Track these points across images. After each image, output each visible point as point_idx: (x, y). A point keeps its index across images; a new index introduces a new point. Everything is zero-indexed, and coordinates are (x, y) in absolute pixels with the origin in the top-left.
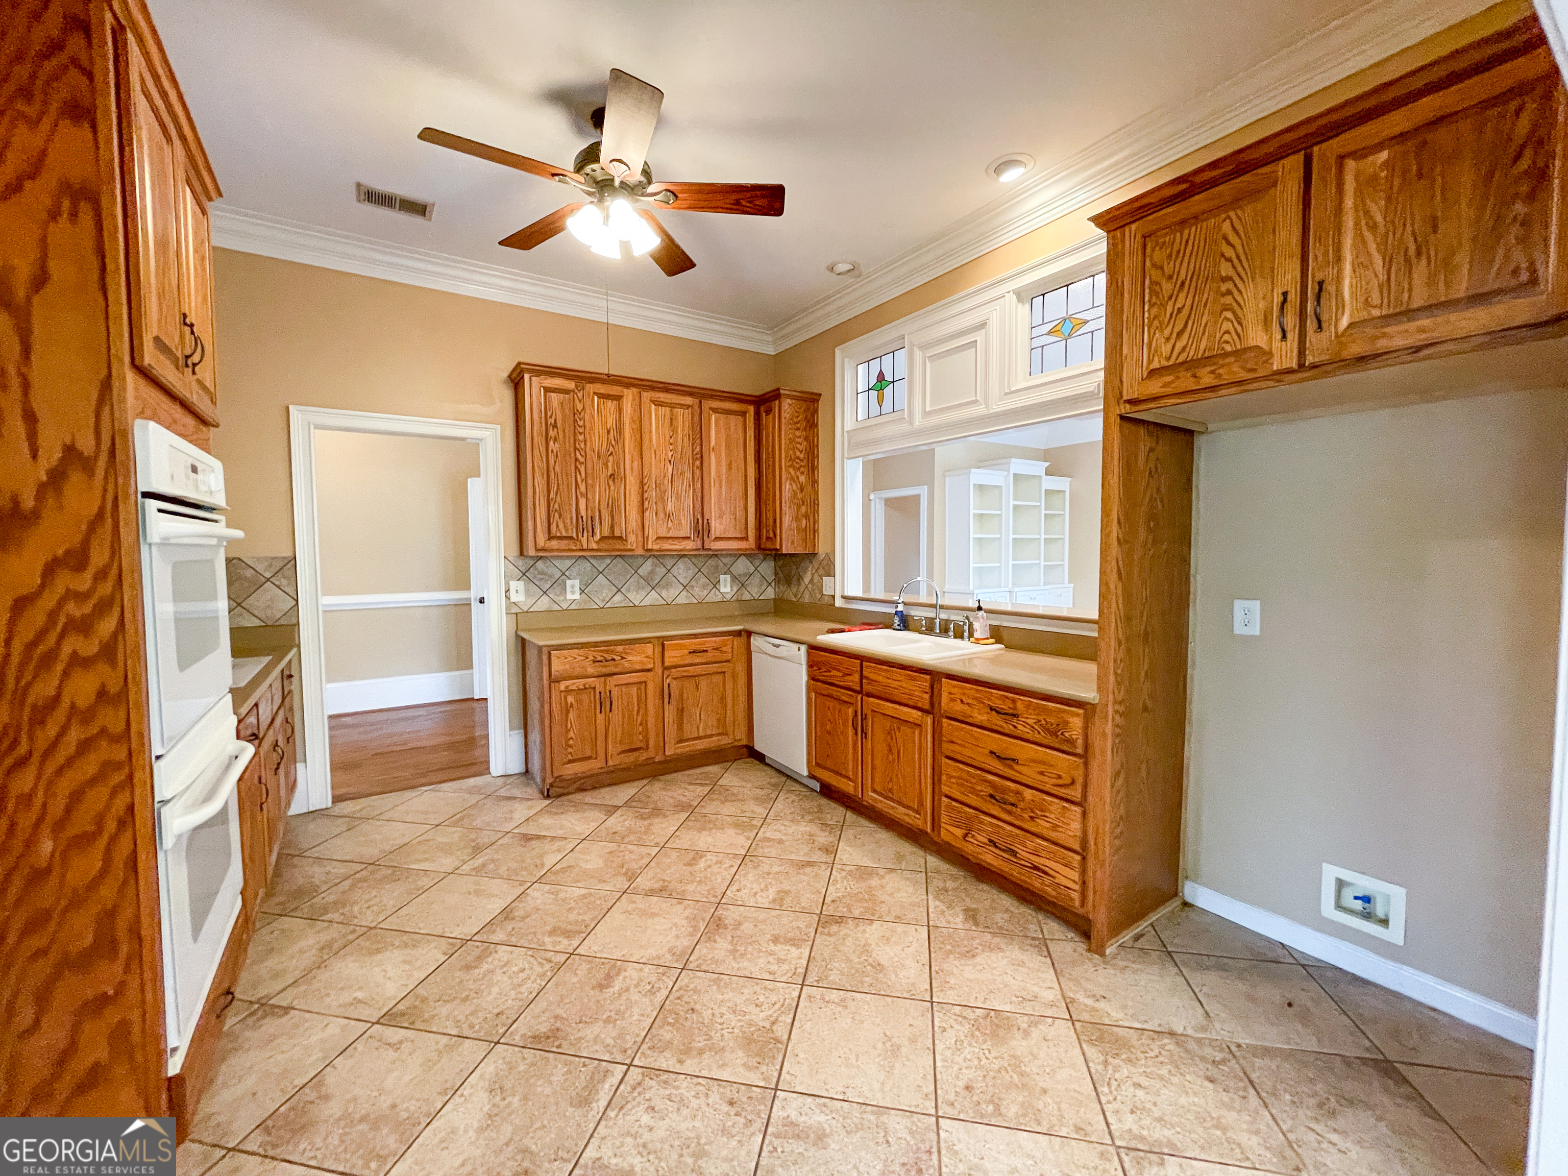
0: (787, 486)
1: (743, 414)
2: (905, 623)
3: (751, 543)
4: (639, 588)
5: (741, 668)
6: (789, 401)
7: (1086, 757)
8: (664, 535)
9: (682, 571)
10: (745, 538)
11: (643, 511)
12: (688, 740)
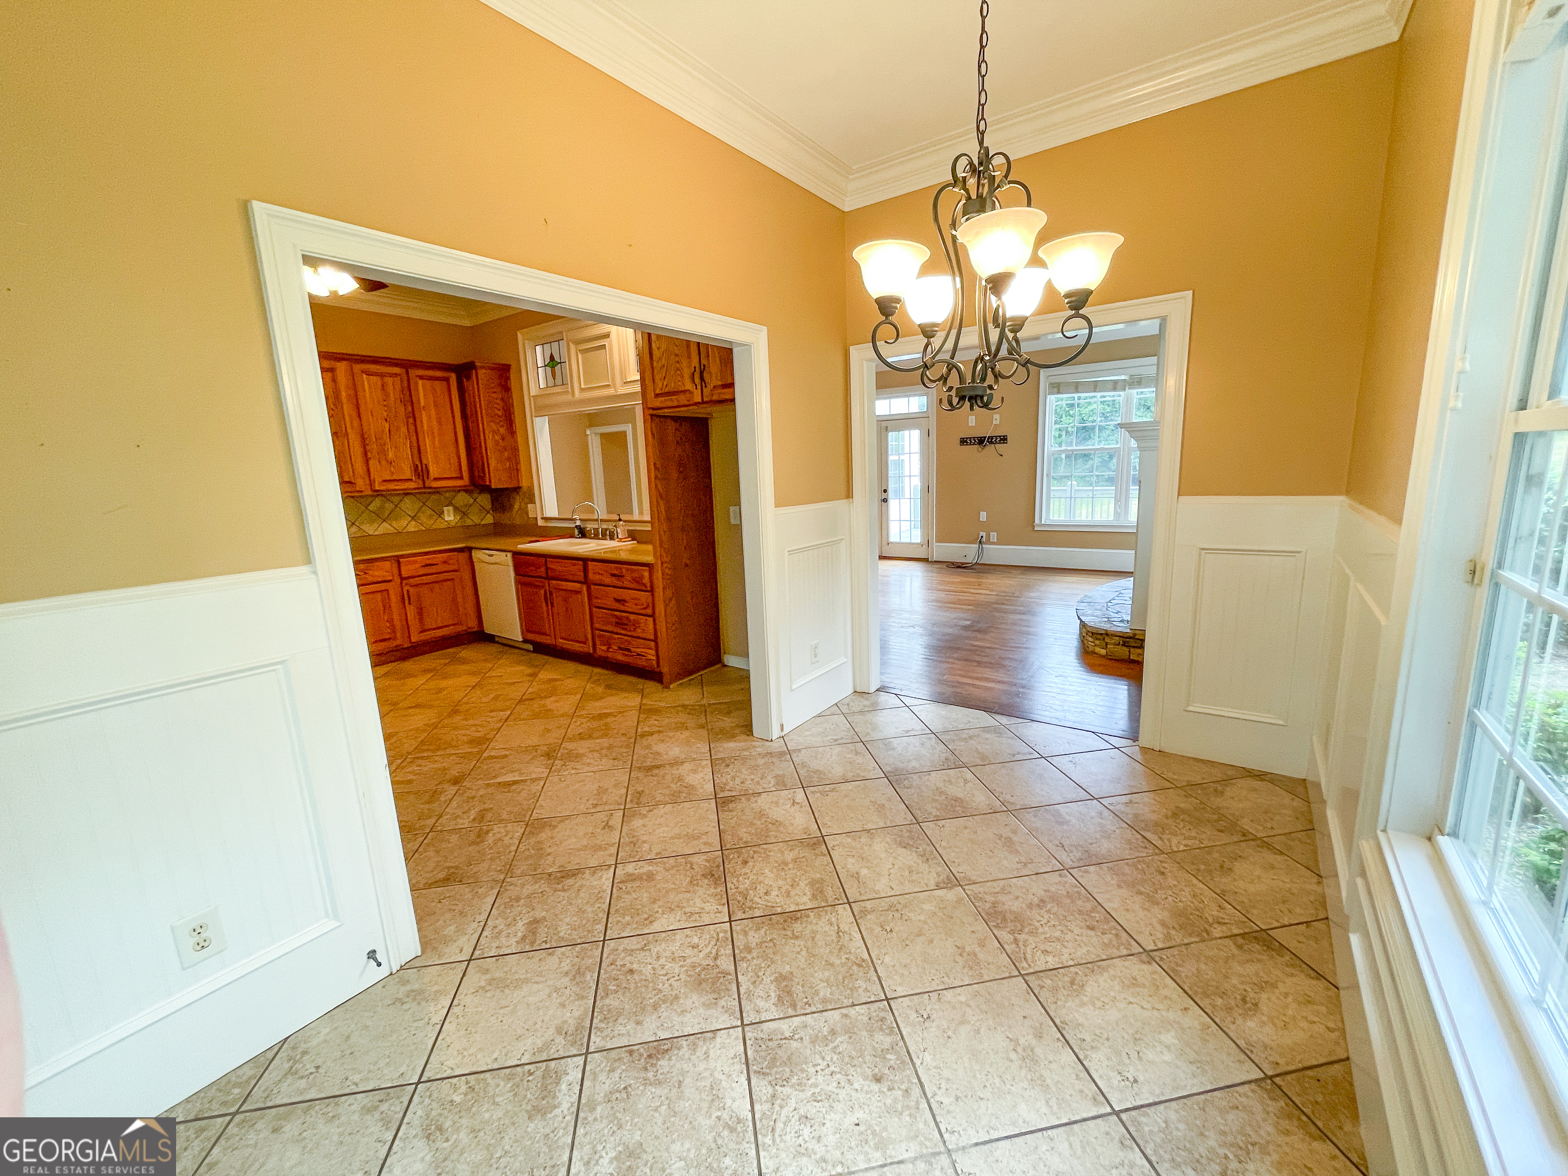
0: (489, 436)
1: (447, 380)
2: (583, 533)
3: (466, 481)
4: (372, 522)
5: (467, 575)
6: (484, 371)
7: (652, 591)
8: (389, 478)
9: (409, 505)
10: (461, 478)
11: (367, 461)
12: (428, 630)
